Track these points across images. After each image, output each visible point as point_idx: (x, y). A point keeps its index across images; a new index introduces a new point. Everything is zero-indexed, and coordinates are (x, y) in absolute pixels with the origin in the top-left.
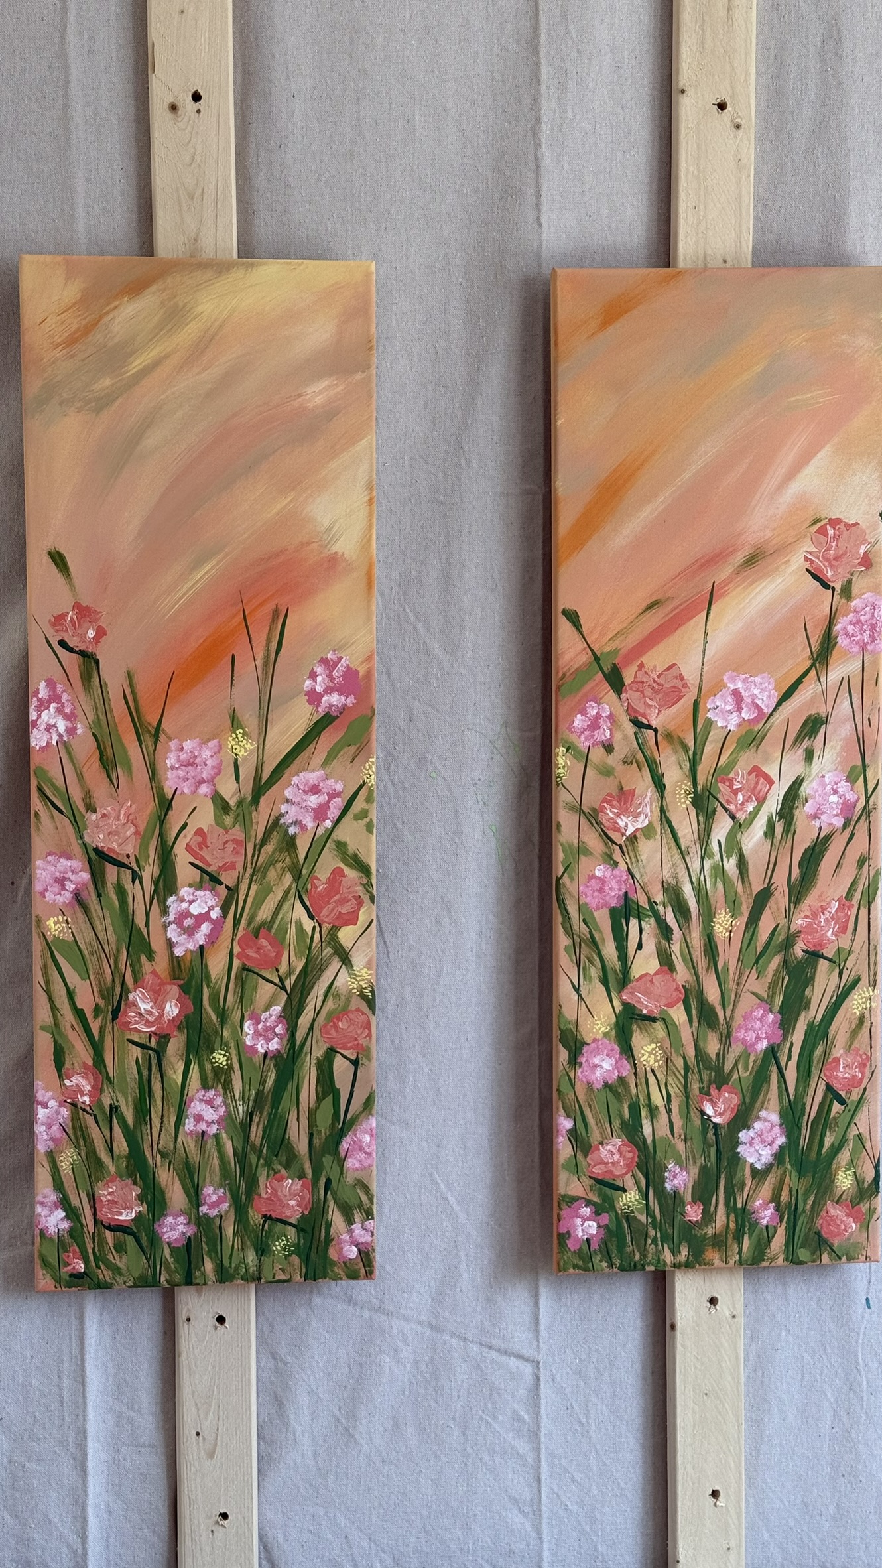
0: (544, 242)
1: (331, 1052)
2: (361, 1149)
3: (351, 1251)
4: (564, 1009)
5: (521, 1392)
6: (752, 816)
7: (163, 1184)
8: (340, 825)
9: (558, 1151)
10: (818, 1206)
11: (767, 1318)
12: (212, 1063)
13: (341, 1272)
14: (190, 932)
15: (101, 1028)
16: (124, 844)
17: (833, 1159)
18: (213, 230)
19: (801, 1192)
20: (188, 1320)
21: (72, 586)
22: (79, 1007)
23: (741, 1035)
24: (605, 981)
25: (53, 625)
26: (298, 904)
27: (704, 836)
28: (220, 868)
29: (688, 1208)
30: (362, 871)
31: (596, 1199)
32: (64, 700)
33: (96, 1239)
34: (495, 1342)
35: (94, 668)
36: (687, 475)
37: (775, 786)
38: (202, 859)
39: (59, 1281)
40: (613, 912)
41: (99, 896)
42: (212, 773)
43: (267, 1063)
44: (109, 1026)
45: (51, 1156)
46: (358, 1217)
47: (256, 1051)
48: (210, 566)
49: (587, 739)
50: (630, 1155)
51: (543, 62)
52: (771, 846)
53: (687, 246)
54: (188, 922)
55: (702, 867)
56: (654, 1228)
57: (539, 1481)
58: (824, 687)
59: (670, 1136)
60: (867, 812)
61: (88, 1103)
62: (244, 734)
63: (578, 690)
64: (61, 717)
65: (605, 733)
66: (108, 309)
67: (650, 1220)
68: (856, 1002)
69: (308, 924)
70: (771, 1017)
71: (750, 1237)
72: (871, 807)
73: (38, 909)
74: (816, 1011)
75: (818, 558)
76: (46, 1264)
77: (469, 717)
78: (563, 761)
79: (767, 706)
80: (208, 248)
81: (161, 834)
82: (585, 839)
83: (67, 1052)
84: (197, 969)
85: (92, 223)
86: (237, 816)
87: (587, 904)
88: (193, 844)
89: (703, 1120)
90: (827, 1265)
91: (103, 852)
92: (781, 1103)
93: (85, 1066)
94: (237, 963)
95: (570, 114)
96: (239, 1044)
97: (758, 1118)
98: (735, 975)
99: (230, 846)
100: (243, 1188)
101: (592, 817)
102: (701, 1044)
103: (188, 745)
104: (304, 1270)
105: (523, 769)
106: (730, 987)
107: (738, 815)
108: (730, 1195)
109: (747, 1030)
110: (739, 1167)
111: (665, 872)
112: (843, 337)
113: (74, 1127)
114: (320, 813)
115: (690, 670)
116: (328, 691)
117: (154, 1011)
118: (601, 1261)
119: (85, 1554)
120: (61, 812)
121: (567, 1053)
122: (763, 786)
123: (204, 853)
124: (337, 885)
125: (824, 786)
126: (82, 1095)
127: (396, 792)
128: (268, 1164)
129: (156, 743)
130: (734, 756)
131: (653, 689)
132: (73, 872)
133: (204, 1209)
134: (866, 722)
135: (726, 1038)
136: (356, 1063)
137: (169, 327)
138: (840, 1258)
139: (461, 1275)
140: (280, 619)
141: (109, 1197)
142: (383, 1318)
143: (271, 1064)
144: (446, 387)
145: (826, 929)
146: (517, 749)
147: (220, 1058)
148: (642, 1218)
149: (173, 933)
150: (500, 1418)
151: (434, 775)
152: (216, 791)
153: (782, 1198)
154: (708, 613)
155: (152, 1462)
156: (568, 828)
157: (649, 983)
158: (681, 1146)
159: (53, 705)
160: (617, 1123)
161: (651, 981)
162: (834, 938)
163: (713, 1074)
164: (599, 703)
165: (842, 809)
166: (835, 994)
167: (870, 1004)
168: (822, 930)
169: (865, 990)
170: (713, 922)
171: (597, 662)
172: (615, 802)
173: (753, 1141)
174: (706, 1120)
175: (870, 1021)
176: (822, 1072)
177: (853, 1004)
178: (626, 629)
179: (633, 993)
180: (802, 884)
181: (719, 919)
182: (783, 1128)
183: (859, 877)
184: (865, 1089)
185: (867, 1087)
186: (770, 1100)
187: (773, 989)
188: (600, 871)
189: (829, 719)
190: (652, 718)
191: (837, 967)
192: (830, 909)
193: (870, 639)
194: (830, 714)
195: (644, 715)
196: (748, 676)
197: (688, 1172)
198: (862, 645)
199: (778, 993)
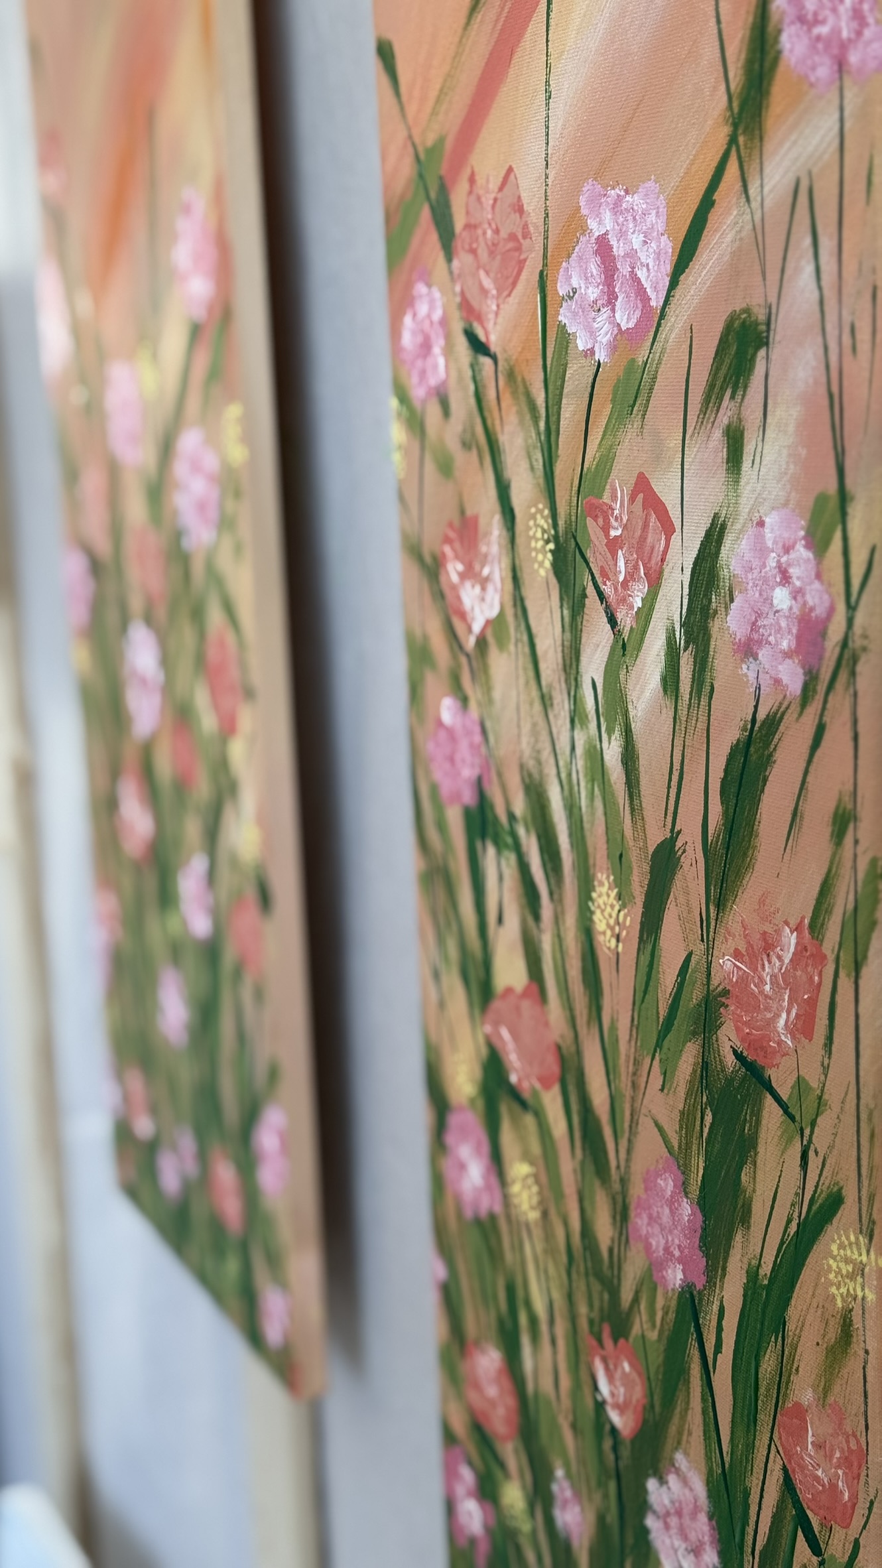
6: (641, 623)
23: (643, 1225)
24: (465, 976)
27: (572, 661)
37: (675, 541)
40: (467, 818)
49: (420, 379)
50: (509, 1401)
52: (675, 718)
55: (573, 745)
58: (758, 216)
60: (849, 657)
65: (438, 363)
68: (834, 1265)
70: (687, 1208)
72: (857, 638)
74: (761, 1243)
78: (398, 431)
79: (655, 288)
89: (595, 1401)
92: (708, 1456)
97: (674, 1466)
98: (628, 1059)
101: (434, 576)
102: (588, 1209)
107: (619, 616)
109: (651, 1219)
110: (650, 1563)
111: (524, 741)
115: (531, 182)
122: (655, 535)
125: (763, 553)
130: (608, 438)
131: (488, 244)
134: (847, 338)
135: (622, 1218)
145: (775, 1007)
157: (515, 1012)
158: (569, 1438)
161: (518, 1009)
162: (789, 1043)
163: (606, 1296)
164: (429, 285)
165: (799, 638)
166: (796, 1215)
167: (863, 1289)
168: (767, 1009)
169: (852, 1238)
170: (591, 899)
171: (421, 176)
172: (457, 545)
173: (668, 1520)
174: (600, 1406)
175: (864, 1342)
176: (776, 1427)
177: (830, 1267)
178: (449, 76)
179: (496, 1024)
180: (727, 852)
181: (600, 896)
182: (714, 1529)
183: (836, 872)
184: (857, 1542)
185: (861, 1540)
186: (690, 1434)
187: (686, 1134)
188: (447, 710)
189: (772, 327)
190: (490, 326)
191: (798, 1138)
192: (781, 950)
193: (854, 25)
194: (774, 311)
195: (480, 318)
196: (622, 193)
197: (583, 1510)
198: (835, 51)
199: (695, 1147)
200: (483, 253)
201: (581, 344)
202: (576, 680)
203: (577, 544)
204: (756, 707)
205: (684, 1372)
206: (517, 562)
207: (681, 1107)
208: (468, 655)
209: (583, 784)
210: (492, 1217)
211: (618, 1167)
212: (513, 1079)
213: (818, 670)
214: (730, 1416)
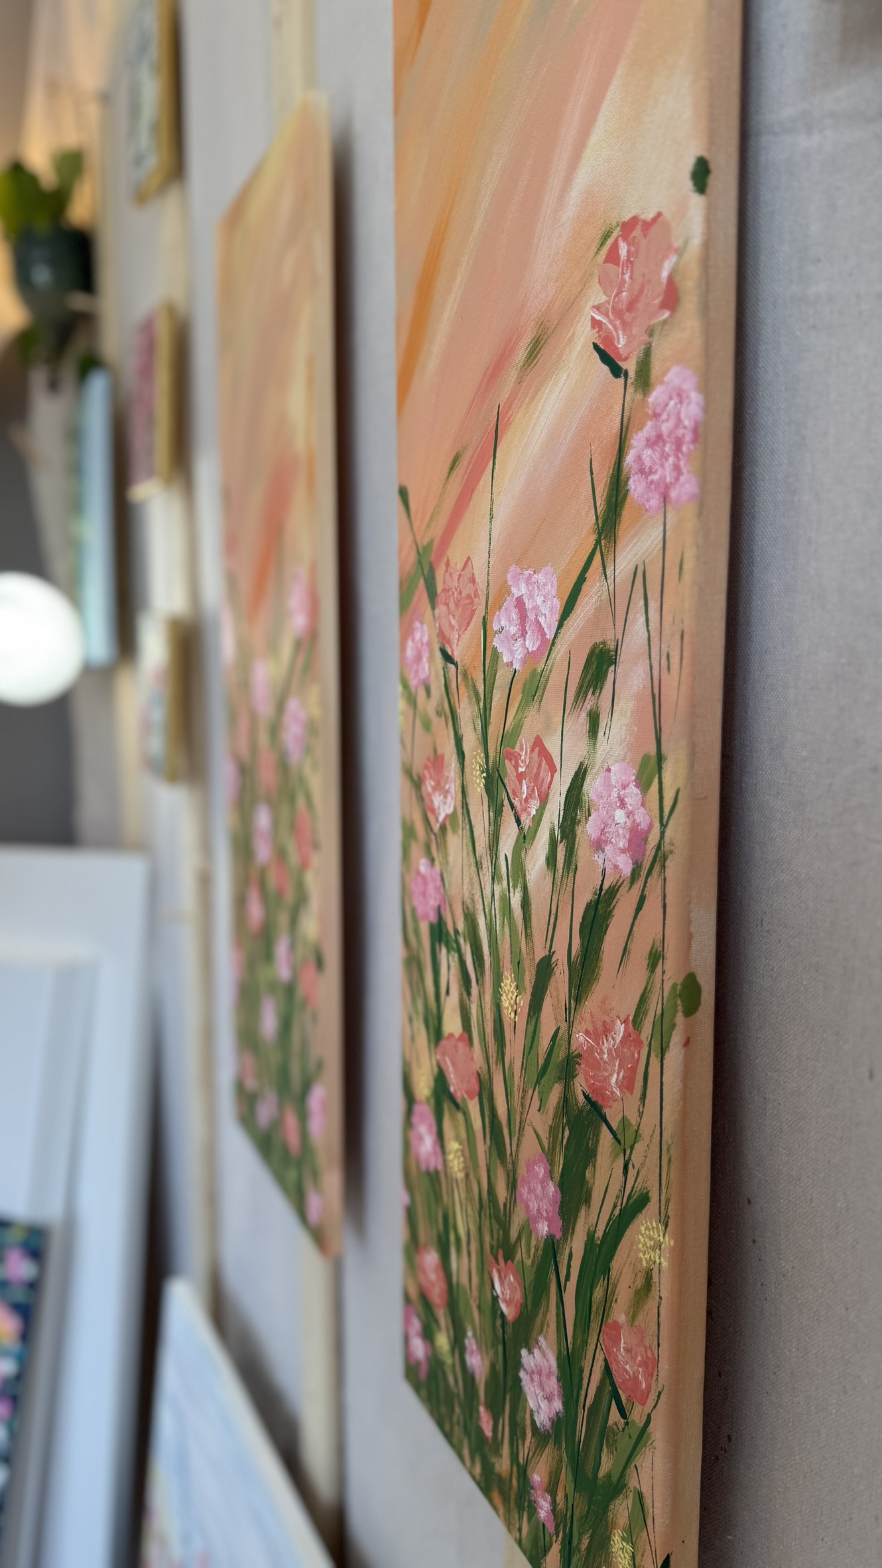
6: (535, 824)
10: (592, 1559)
19: (576, 1513)
23: (525, 1193)
27: (494, 845)
29: (482, 1410)
31: (423, 1317)
36: (477, 226)
37: (557, 777)
40: (432, 930)
49: (415, 675)
50: (443, 1285)
52: (553, 882)
55: (493, 893)
56: (459, 1405)
58: (612, 587)
59: (469, 1292)
60: (661, 857)
63: (409, 603)
65: (425, 667)
67: (456, 1390)
68: (642, 1238)
70: (551, 1188)
71: (529, 1520)
72: (667, 848)
74: (596, 1218)
75: (607, 316)
79: (550, 627)
82: (415, 817)
87: (416, 909)
89: (492, 1295)
92: (559, 1343)
97: (538, 1344)
98: (519, 1088)
101: (419, 788)
106: (515, 1104)
107: (522, 819)
108: (513, 1433)
109: (530, 1190)
110: (521, 1402)
111: (465, 889)
115: (480, 568)
122: (545, 772)
125: (610, 788)
130: (520, 714)
131: (455, 600)
134: (665, 659)
135: (513, 1186)
145: (610, 1069)
148: (452, 1381)
153: (558, 1499)
154: (494, 464)
157: (454, 1051)
158: (476, 1314)
161: (456, 1047)
162: (618, 1093)
163: (501, 1233)
164: (422, 623)
165: (630, 841)
166: (619, 1204)
167: (660, 1258)
168: (605, 1070)
169: (654, 1225)
170: (501, 987)
171: (420, 562)
172: (432, 771)
173: (533, 1376)
174: (495, 1299)
175: (659, 1291)
176: (601, 1333)
177: (639, 1240)
178: (437, 506)
179: (444, 1054)
180: (583, 968)
181: (506, 986)
182: (560, 1388)
183: (650, 989)
184: (649, 1416)
185: (652, 1415)
186: (548, 1326)
187: (553, 1141)
188: (423, 866)
189: (619, 653)
190: (454, 646)
191: (622, 1154)
192: (615, 1034)
193: (675, 474)
194: (620, 644)
195: (449, 642)
196: (532, 573)
197: (482, 1359)
198: (662, 490)
199: (558, 1150)
200: (452, 605)
201: (506, 658)
202: (496, 854)
203: (499, 775)
204: (603, 881)
205: (546, 1289)
206: (465, 783)
207: (550, 1123)
208: (435, 835)
209: (498, 917)
210: (437, 1172)
211: (511, 1154)
212: (452, 1089)
213: (642, 862)
214: (573, 1321)
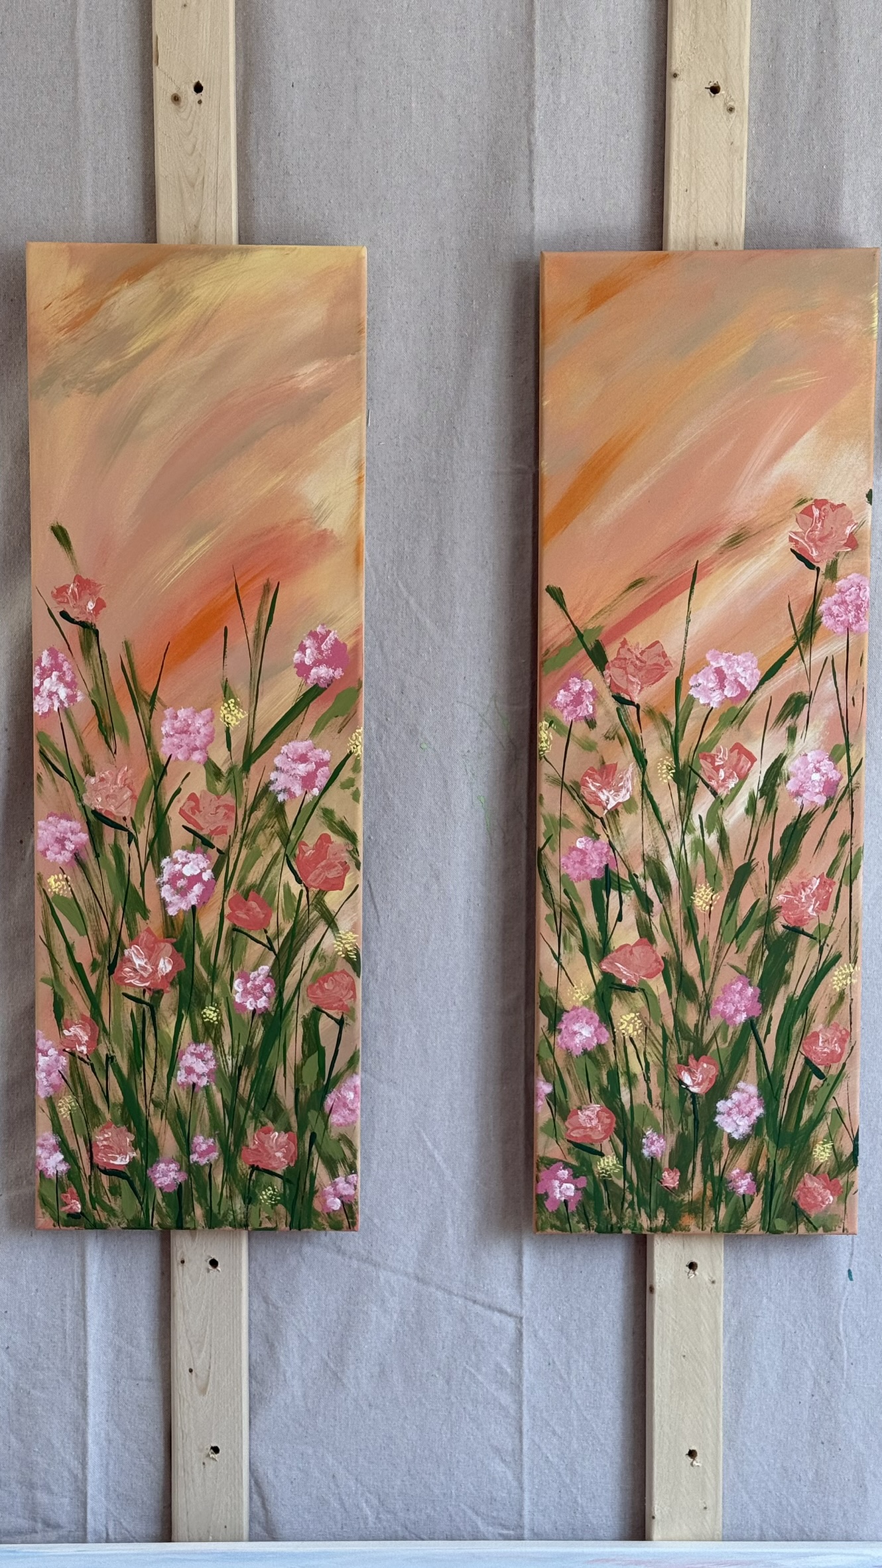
0: (536, 227)
1: (317, 1012)
2: (345, 1105)
3: (335, 1203)
4: (544, 977)
5: (504, 1345)
6: (734, 792)
7: (156, 1132)
8: (327, 793)
9: (537, 1114)
10: (795, 1178)
11: (748, 1285)
12: (203, 1018)
13: (324, 1222)
14: (183, 892)
15: (98, 982)
16: (120, 809)
17: (811, 1132)
18: (213, 217)
19: (779, 1162)
20: (183, 1262)
21: (73, 560)
22: (78, 961)
23: (720, 1007)
24: (585, 951)
25: (55, 597)
26: (286, 869)
27: (685, 811)
28: (212, 832)
29: (665, 1174)
30: (348, 839)
31: (574, 1163)
32: (65, 669)
33: (93, 1181)
34: (480, 1297)
35: (94, 638)
36: (672, 456)
37: (757, 763)
38: (196, 824)
39: (57, 1220)
40: (594, 884)
41: (97, 856)
42: (205, 741)
43: (255, 1020)
44: (106, 980)
45: (51, 1102)
46: (341, 1170)
47: (245, 1008)
48: (204, 542)
49: (569, 714)
50: (608, 1121)
51: (537, 48)
52: (753, 823)
53: (678, 228)
54: (181, 883)
55: (683, 842)
56: (631, 1193)
57: (521, 1432)
58: (808, 666)
59: (648, 1104)
60: (850, 791)
61: (85, 1052)
62: (236, 704)
63: (563, 664)
64: (62, 685)
65: (587, 708)
66: (109, 293)
67: (627, 1185)
68: (836, 978)
69: (296, 888)
70: (750, 990)
71: (727, 1205)
72: (854, 786)
73: (39, 868)
74: (795, 986)
75: (803, 538)
76: (45, 1203)
77: (459, 691)
78: (545, 734)
79: (750, 684)
80: (208, 235)
81: (156, 799)
82: (567, 812)
83: (66, 1004)
84: (190, 928)
85: (99, 211)
86: (229, 783)
87: (568, 875)
88: (186, 809)
89: (681, 1089)
90: (804, 1236)
91: (101, 815)
92: (759, 1075)
93: (83, 1017)
94: (227, 924)
95: (563, 98)
96: (229, 1001)
97: (736, 1089)
98: (714, 948)
99: (222, 811)
100: (231, 1140)
101: (574, 790)
102: (680, 1015)
103: (182, 713)
104: (289, 1219)
105: (511, 741)
106: (710, 959)
107: (719, 792)
108: (707, 1163)
109: (726, 1003)
110: (717, 1136)
111: (646, 846)
112: (832, 319)
113: (72, 1075)
114: (308, 781)
115: (673, 648)
116: (317, 663)
117: (148, 967)
118: (578, 1222)
119: (85, 1479)
120: (62, 775)
121: (547, 1019)
122: (744, 762)
123: (198, 818)
124: (323, 851)
125: (807, 764)
126: (80, 1044)
127: (388, 762)
128: (256, 1117)
129: (151, 711)
130: (717, 733)
131: (635, 666)
132: (72, 832)
133: (194, 1158)
134: (850, 701)
135: (706, 1009)
136: (341, 1023)
137: (166, 311)
138: (816, 1229)
139: (446, 1231)
140: (270, 593)
141: (105, 1143)
142: (370, 1268)
143: (259, 1021)
144: (439, 368)
145: (807, 905)
146: (506, 722)
147: (210, 1013)
148: (620, 1183)
149: (166, 892)
150: (484, 1369)
151: (424, 746)
152: (208, 758)
153: (759, 1168)
154: (691, 592)
155: (149, 1395)
156: (551, 800)
157: (628, 955)
158: (658, 1114)
159: (55, 673)
160: (595, 1089)
161: (630, 952)
162: (814, 915)
163: (692, 1044)
164: (583, 679)
165: (824, 788)
167: (851, 980)
168: (803, 907)
169: (846, 966)
170: (692, 896)
171: (580, 639)
172: (597, 777)
173: (730, 1112)
174: (684, 1090)
175: (851, 997)
176: (801, 1046)
177: (833, 980)
178: (610, 607)
179: (611, 963)
181: (699, 893)
182: (761, 1100)
183: (841, 855)
186: (747, 1072)
188: (580, 842)
189: (812, 698)
190: (634, 695)
191: (818, 944)
192: (811, 886)
193: (855, 619)
194: (813, 693)
195: (626, 692)
196: (731, 655)
198: (846, 625)
199: (756, 968)
200: (631, 669)
201: (702, 702)
202: (688, 818)
203: (692, 769)
204: (801, 812)
205: (746, 1052)
206: (646, 779)
207: (749, 955)
208: (602, 819)
209: (688, 854)
210: (600, 1046)
211: (704, 991)
212: (624, 982)
213: (834, 796)
